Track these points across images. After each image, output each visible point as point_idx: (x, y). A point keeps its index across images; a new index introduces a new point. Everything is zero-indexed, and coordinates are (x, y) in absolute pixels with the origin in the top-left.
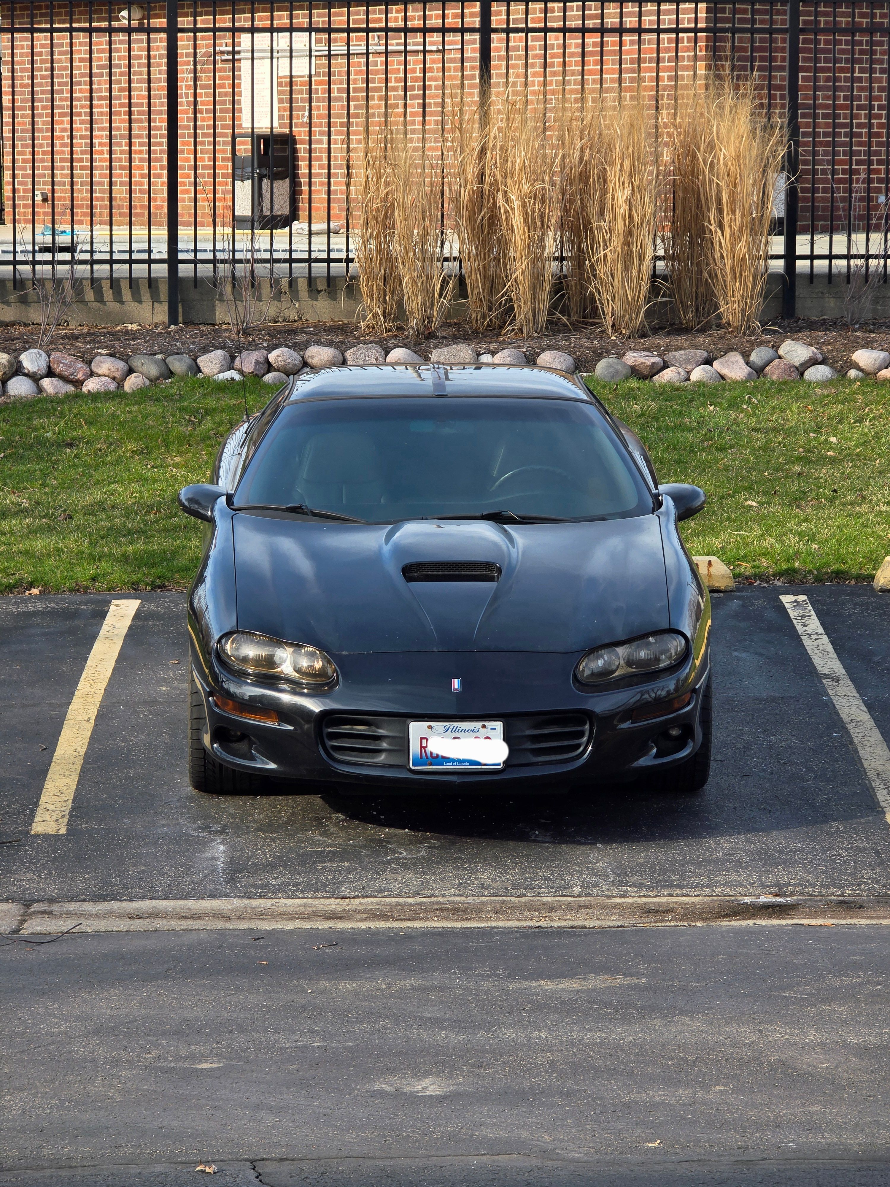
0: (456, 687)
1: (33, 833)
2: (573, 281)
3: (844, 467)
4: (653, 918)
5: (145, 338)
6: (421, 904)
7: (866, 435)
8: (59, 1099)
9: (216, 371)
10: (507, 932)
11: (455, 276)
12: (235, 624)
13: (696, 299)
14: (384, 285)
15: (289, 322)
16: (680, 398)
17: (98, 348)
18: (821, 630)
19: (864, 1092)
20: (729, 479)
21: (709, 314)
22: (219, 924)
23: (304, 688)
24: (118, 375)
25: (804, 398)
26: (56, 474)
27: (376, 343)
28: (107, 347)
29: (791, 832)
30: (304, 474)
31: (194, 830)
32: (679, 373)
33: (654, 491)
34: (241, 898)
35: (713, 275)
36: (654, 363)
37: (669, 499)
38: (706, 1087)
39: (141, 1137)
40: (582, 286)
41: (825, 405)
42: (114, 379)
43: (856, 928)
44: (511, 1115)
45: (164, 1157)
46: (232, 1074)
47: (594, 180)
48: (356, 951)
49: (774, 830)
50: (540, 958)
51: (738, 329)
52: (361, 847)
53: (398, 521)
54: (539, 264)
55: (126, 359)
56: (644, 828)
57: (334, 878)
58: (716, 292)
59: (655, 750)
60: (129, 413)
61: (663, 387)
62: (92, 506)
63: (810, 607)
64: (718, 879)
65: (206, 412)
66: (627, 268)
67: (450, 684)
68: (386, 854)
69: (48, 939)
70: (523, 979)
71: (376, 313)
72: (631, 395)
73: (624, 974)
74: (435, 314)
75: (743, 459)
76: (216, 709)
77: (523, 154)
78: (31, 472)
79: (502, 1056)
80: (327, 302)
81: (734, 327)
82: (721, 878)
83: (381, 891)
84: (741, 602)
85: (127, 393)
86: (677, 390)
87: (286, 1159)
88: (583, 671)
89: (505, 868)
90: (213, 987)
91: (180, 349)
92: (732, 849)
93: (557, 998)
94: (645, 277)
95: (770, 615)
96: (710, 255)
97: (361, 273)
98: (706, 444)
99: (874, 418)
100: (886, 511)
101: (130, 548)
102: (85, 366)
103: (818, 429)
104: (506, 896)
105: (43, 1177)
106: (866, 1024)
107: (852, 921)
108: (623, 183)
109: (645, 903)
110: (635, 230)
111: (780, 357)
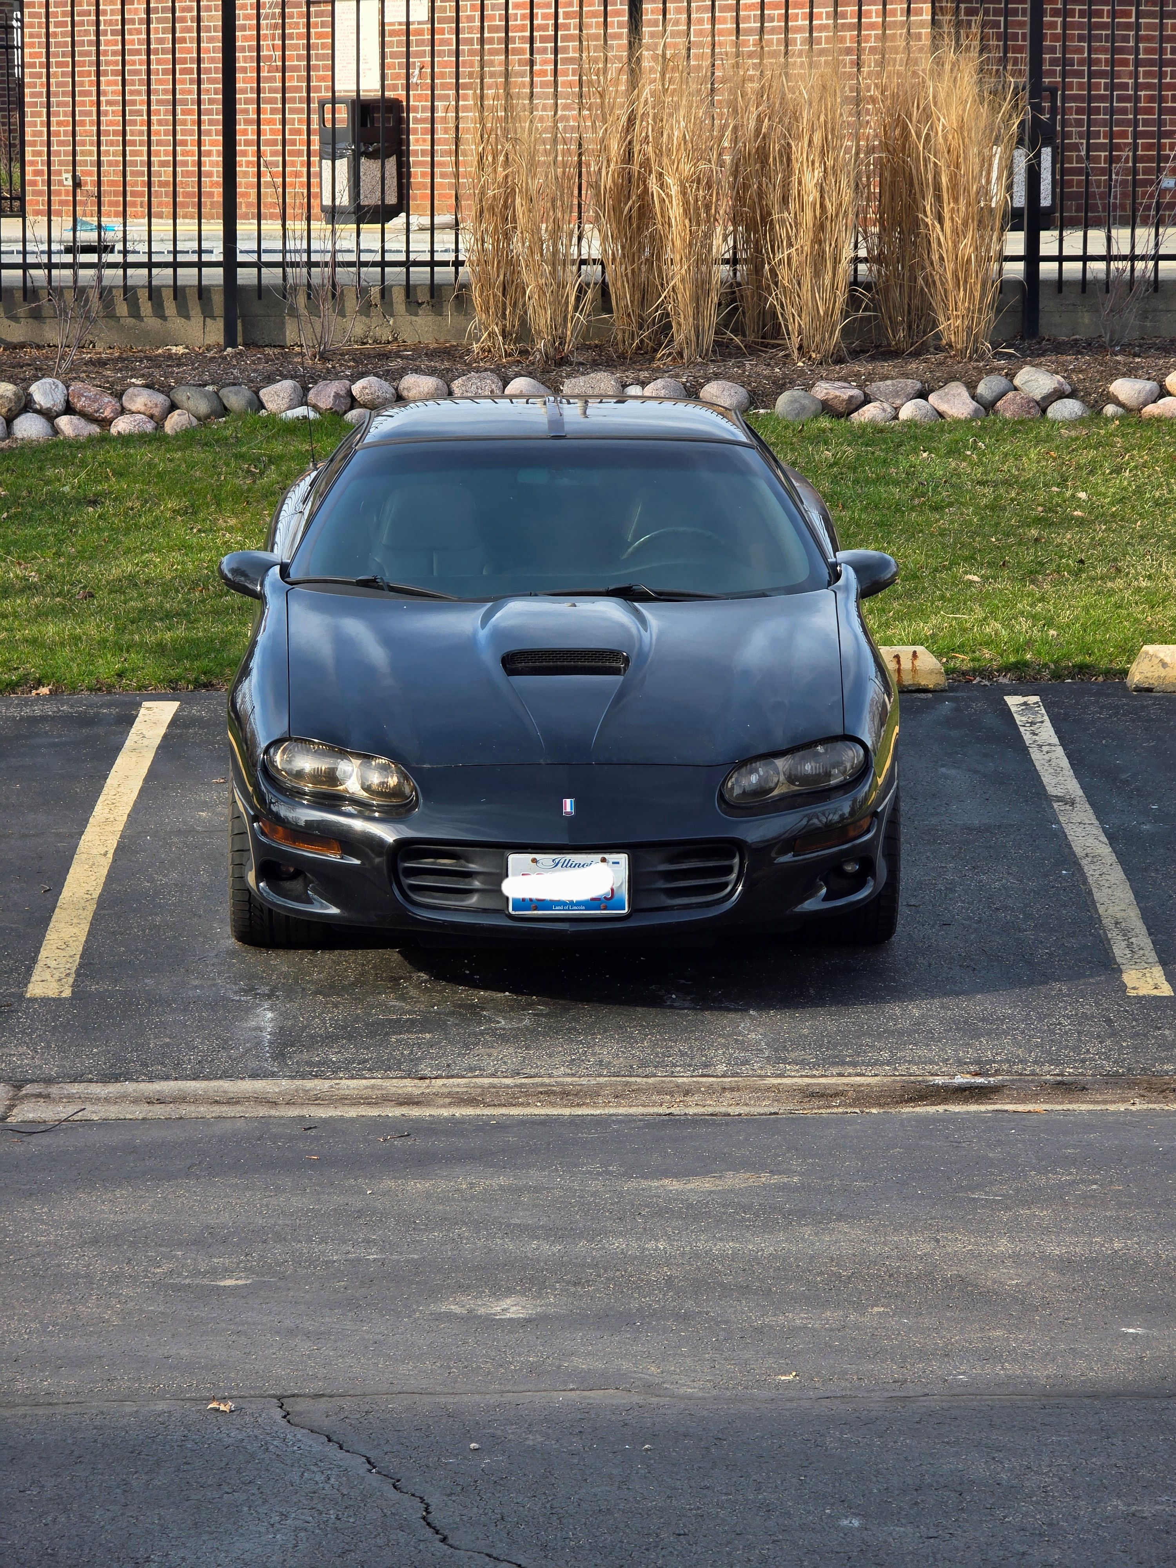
0: (568, 809)
1: (28, 995)
2: (748, 290)
3: (1095, 530)
4: (816, 1102)
5: (193, 364)
6: (521, 1086)
7: (1125, 489)
8: (41, 1322)
9: (283, 407)
10: (629, 1119)
11: (595, 284)
12: (286, 728)
13: (909, 313)
14: (504, 295)
15: (380, 343)
16: (886, 443)
17: (131, 377)
18: (1055, 740)
19: (1061, 1314)
20: (944, 547)
21: (925, 333)
22: (262, 1111)
23: (375, 811)
24: (156, 412)
25: (1045, 442)
26: (74, 539)
27: (492, 371)
28: (143, 376)
29: (1000, 995)
30: (384, 537)
31: (235, 993)
32: (884, 410)
33: (831, 560)
34: (292, 1078)
35: (930, 282)
36: (851, 397)
37: (850, 569)
38: (861, 1309)
39: (142, 1368)
40: (760, 296)
41: (1073, 450)
42: (151, 417)
43: (1074, 1115)
44: (611, 1342)
45: (168, 1393)
46: (262, 1293)
47: (775, 159)
48: (433, 1143)
49: (978, 992)
50: (666, 1152)
51: (962, 352)
52: (447, 1015)
53: (498, 597)
54: (704, 268)
55: (166, 390)
56: (812, 991)
57: (411, 1053)
58: (934, 304)
59: (824, 890)
60: (171, 461)
61: (863, 427)
62: (120, 581)
63: (1043, 711)
64: (903, 1054)
65: (270, 461)
66: (817, 274)
67: (561, 806)
68: (480, 1023)
69: (42, 1128)
70: (642, 1178)
71: (493, 332)
72: (820, 437)
73: (771, 1172)
74: (569, 333)
75: (965, 520)
76: (263, 839)
77: (683, 124)
78: (42, 538)
79: (606, 1271)
80: (429, 318)
81: (957, 350)
82: (907, 1054)
83: (472, 1069)
84: (954, 705)
85: (168, 436)
86: (881, 431)
87: (323, 1395)
88: (732, 788)
89: (631, 1041)
90: (247, 1188)
91: (238, 378)
92: (923, 1016)
93: (682, 1200)
94: (842, 285)
95: (991, 720)
96: (926, 257)
97: (473, 280)
98: (916, 501)
99: (1136, 467)
100: (1147, 588)
101: (168, 635)
102: (114, 401)
103: (1063, 482)
104: (630, 1076)
105: (15, 1416)
106: (1073, 1232)
107: (1070, 1107)
108: (813, 162)
109: (808, 1085)
110: (829, 223)
111: (1016, 389)
